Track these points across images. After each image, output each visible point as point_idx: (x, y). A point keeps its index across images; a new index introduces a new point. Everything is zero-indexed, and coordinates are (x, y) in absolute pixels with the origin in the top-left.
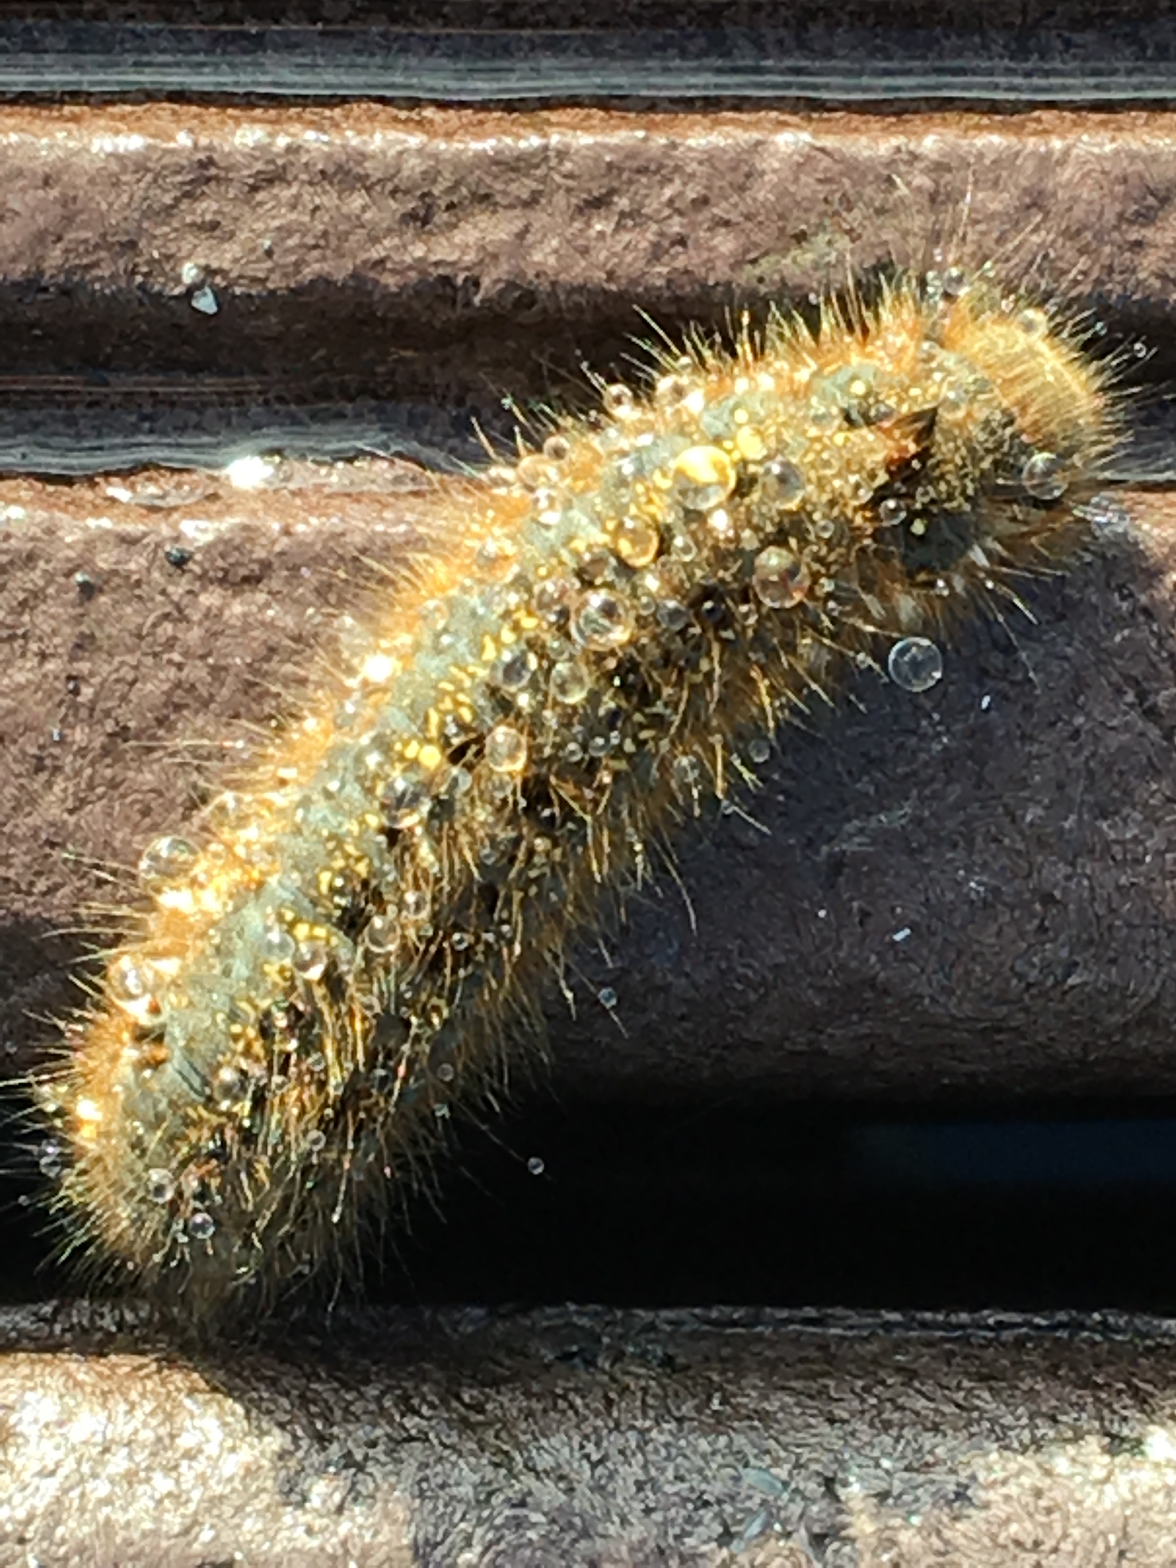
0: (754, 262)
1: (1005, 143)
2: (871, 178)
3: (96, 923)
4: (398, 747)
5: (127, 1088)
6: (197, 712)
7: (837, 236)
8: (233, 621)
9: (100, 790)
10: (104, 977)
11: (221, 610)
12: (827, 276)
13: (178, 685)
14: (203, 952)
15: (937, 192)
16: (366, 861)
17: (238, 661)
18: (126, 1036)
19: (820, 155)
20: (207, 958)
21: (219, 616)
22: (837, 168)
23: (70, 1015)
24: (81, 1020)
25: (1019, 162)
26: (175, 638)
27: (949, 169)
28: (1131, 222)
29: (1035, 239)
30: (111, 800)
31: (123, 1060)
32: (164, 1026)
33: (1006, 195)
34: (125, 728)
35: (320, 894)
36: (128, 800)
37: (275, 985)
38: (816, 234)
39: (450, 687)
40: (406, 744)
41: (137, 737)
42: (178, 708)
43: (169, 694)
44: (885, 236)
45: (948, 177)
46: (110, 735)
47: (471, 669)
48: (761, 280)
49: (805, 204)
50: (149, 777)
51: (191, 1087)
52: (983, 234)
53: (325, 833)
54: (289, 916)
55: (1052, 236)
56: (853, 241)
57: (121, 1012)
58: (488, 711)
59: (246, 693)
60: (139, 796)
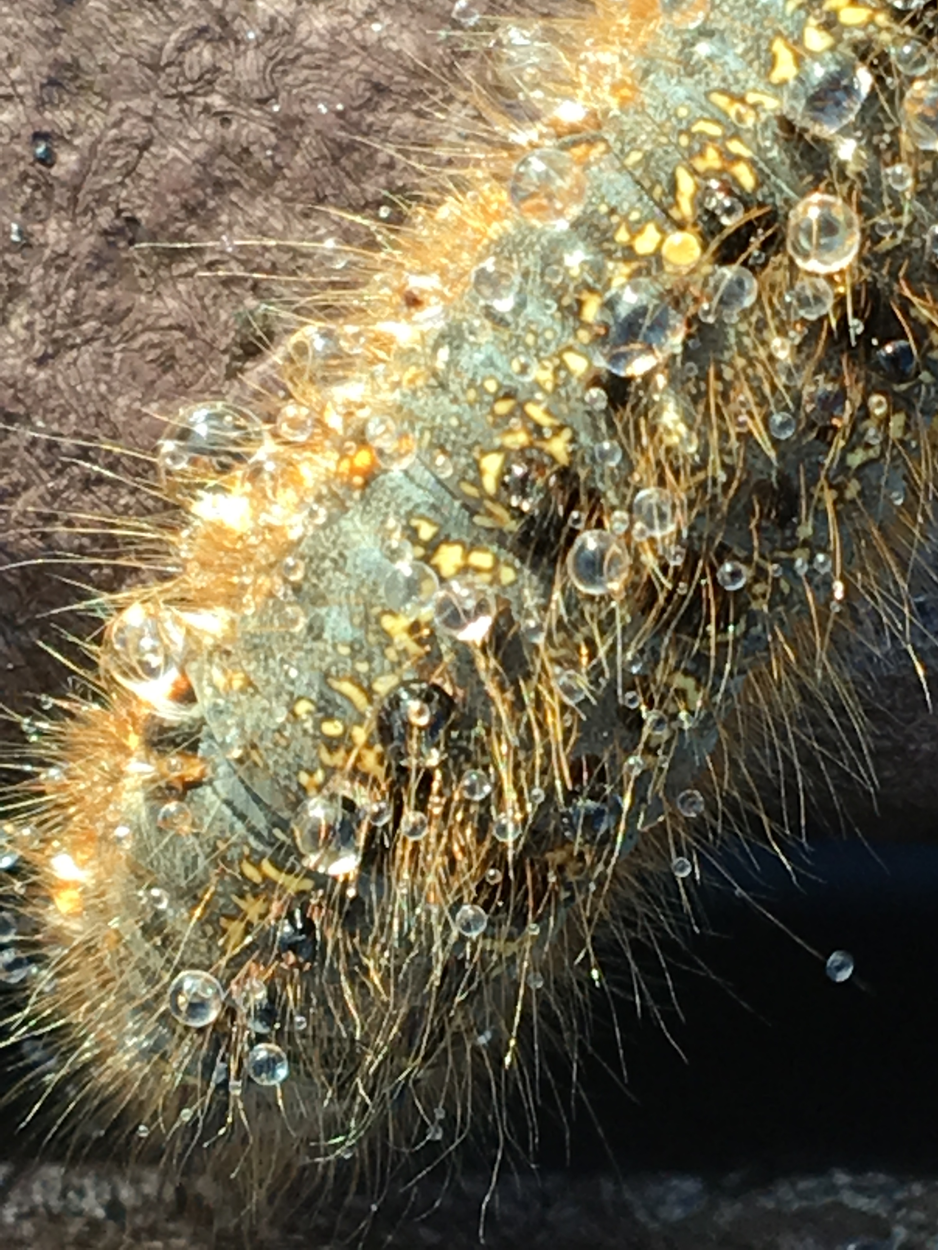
3: (81, 551)
4: (622, 236)
5: (137, 830)
6: (253, 194)
8: (314, 41)
9: (89, 326)
10: (98, 641)
11: (293, 23)
13: (222, 150)
14: (271, 595)
16: (567, 434)
17: (323, 108)
18: (134, 741)
20: (279, 607)
21: (290, 33)
23: (37, 704)
24: (54, 714)
26: (215, 69)
30: (107, 342)
31: (128, 783)
32: (202, 722)
34: (133, 221)
35: (484, 495)
36: (136, 344)
37: (404, 653)
39: (715, 130)
40: (636, 230)
41: (153, 237)
42: (220, 187)
43: (204, 164)
46: (105, 233)
47: (751, 98)
50: (172, 304)
51: (252, 830)
53: (491, 386)
54: (426, 532)
57: (128, 698)
58: (785, 169)
59: (336, 161)
60: (155, 337)
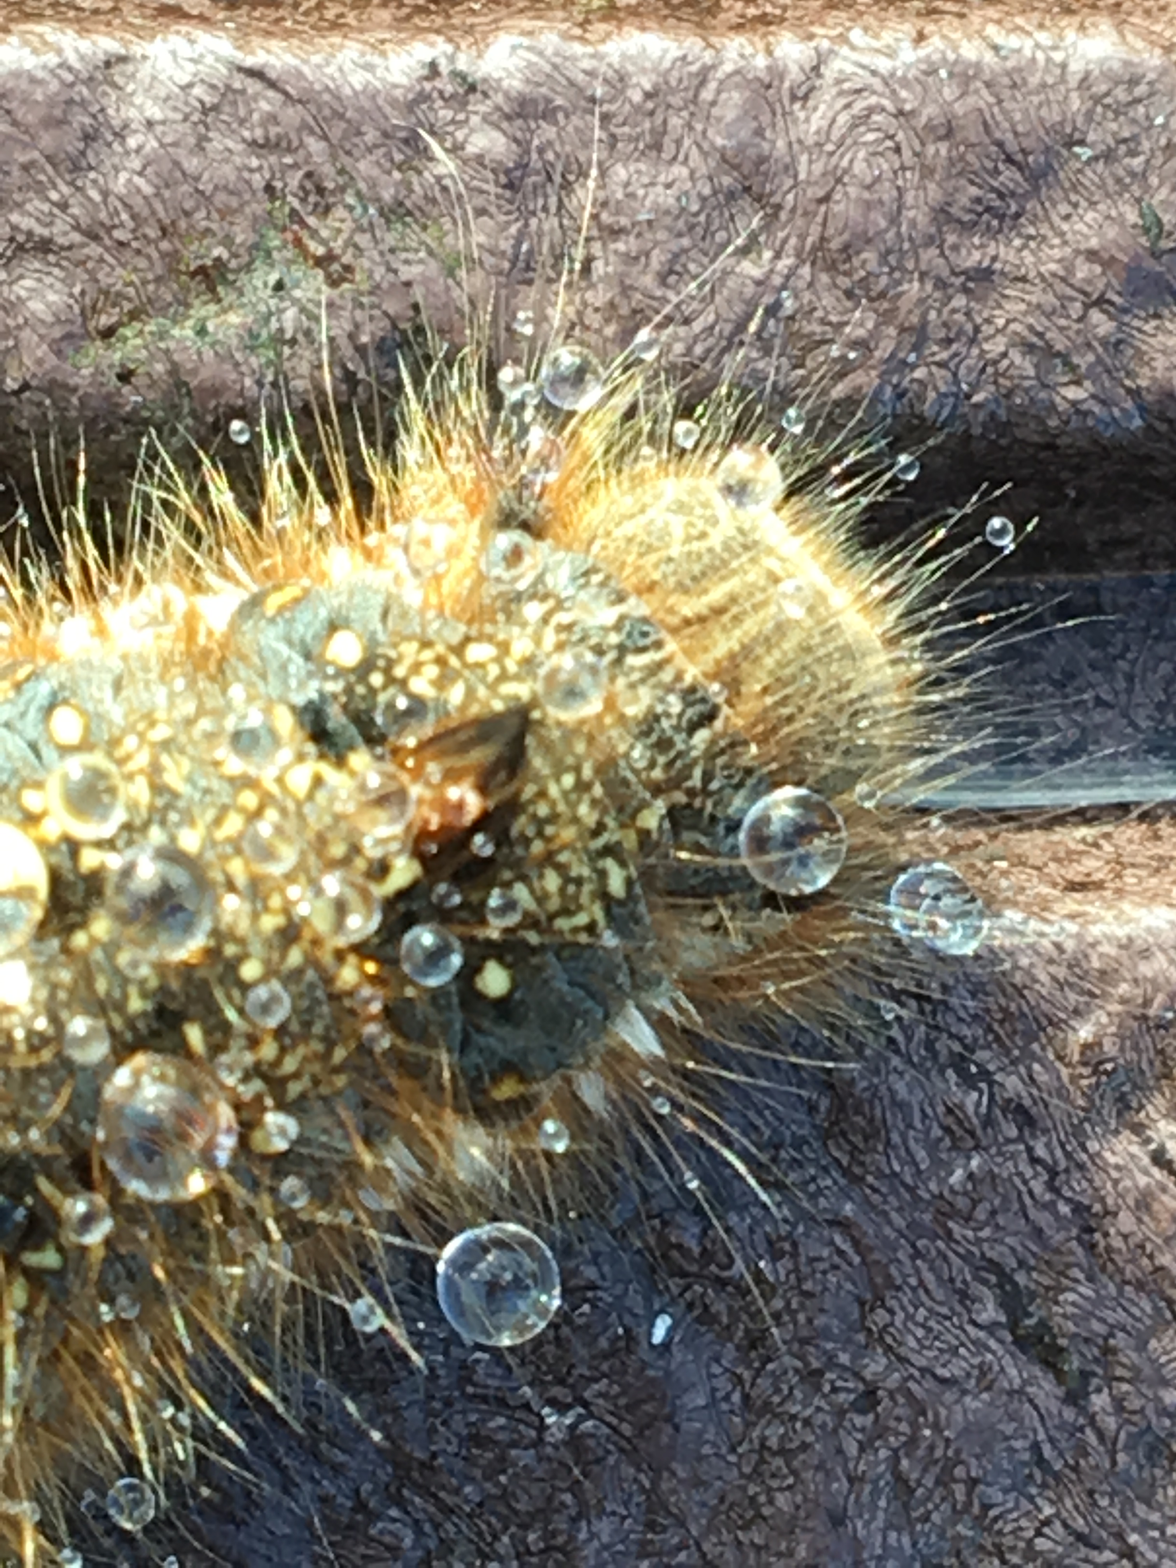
0: (108, 333)
1: (675, 51)
2: (371, 136)
7: (297, 272)
12: (276, 364)
15: (523, 166)
19: (253, 86)
22: (292, 115)
25: (707, 95)
27: (549, 114)
28: (967, 228)
29: (749, 268)
33: (679, 171)
38: (248, 268)
44: (407, 273)
45: (549, 131)
48: (125, 376)
49: (221, 198)
52: (630, 259)
55: (786, 263)
56: (334, 282)
